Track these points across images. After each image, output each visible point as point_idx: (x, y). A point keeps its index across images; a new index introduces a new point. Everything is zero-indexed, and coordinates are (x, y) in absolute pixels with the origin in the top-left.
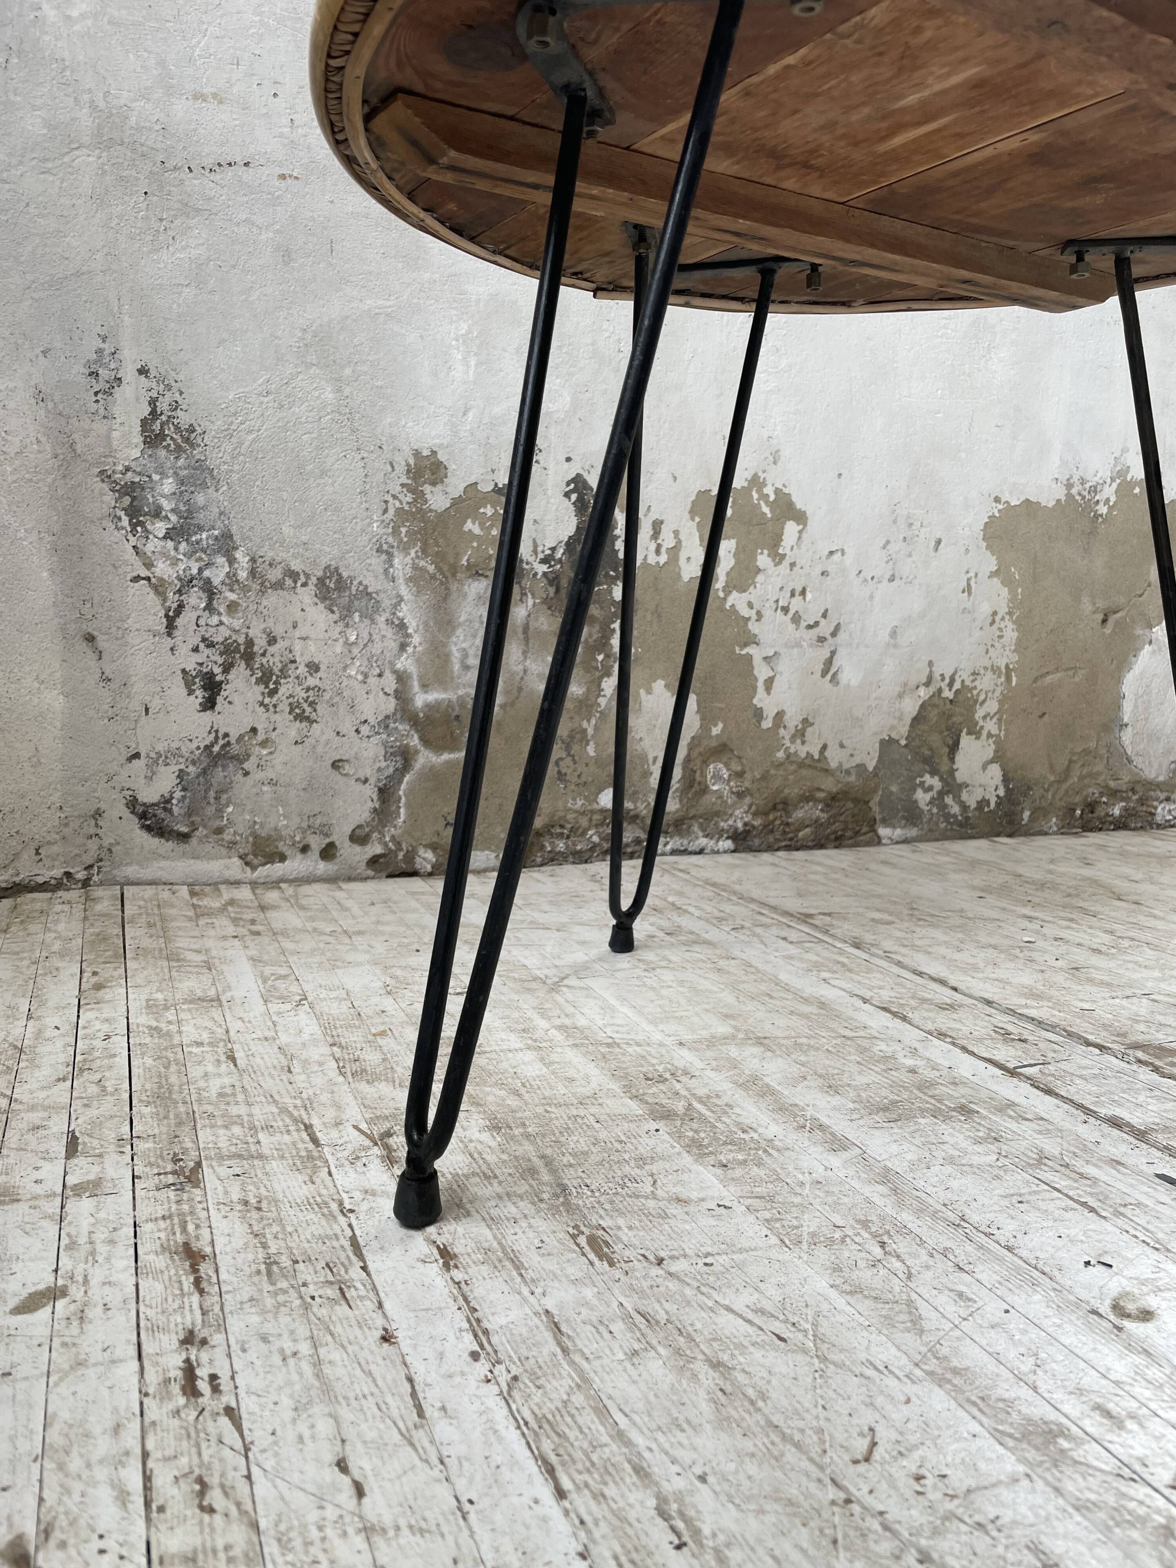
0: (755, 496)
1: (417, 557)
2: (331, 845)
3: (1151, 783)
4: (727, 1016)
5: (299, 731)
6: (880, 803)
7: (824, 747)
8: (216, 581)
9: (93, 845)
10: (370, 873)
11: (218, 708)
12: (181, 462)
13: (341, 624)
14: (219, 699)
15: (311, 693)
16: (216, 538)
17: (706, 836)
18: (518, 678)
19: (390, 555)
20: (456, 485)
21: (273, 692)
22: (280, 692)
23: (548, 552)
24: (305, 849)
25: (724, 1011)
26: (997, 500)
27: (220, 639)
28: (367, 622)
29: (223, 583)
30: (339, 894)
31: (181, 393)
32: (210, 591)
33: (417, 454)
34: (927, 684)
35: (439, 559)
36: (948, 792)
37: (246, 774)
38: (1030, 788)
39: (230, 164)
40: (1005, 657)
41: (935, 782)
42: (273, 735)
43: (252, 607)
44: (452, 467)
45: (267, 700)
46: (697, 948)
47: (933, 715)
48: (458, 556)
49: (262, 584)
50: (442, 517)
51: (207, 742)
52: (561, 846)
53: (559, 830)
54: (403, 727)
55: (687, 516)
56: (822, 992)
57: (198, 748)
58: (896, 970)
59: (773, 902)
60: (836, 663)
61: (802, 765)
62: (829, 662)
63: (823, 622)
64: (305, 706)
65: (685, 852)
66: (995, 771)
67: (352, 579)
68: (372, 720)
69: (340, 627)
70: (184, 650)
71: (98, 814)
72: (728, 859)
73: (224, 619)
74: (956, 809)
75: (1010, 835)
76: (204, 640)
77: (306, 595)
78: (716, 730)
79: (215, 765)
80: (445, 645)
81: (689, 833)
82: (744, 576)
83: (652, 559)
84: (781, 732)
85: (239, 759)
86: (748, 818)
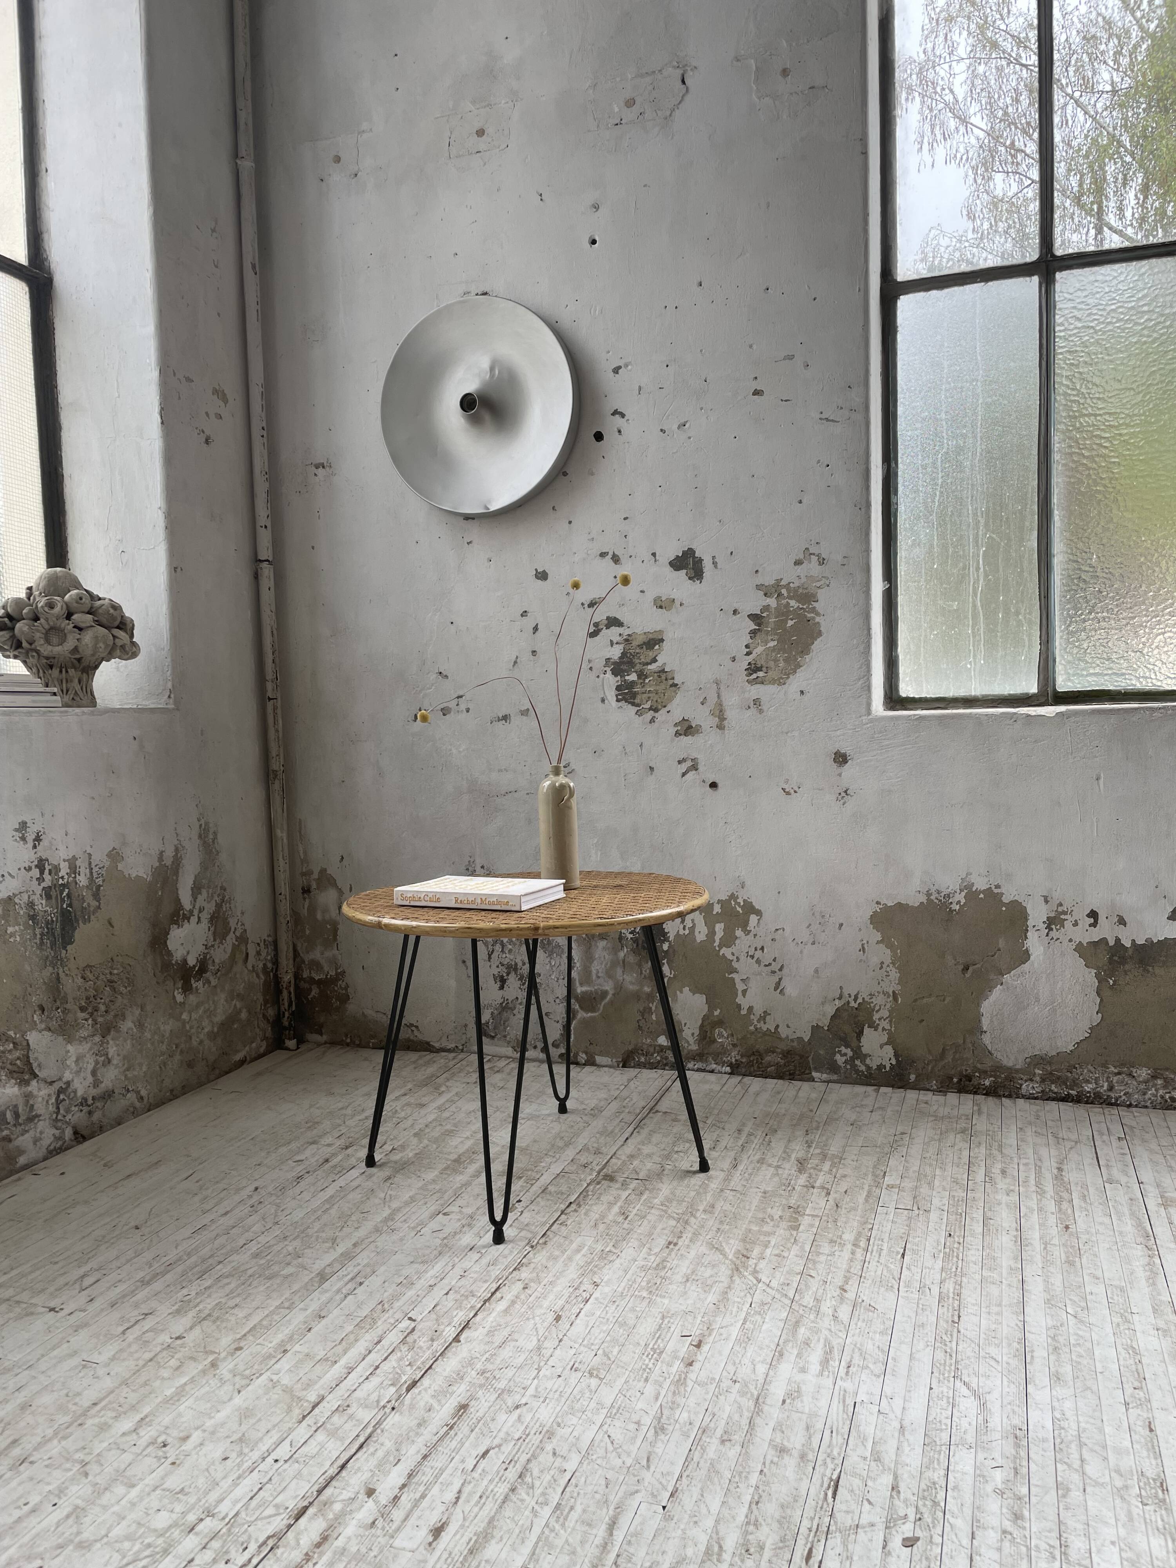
0: (733, 903)
3: (1010, 1070)
6: (813, 1059)
7: (778, 1026)
8: (504, 941)
9: (464, 1037)
10: (560, 1061)
11: (505, 989)
13: (549, 958)
14: (505, 986)
17: (715, 1063)
18: (620, 983)
21: (524, 984)
24: (535, 1047)
26: (878, 903)
27: (506, 963)
28: (559, 957)
32: (503, 945)
34: (841, 998)
36: (858, 1058)
37: (514, 1015)
38: (913, 1062)
40: (892, 987)
41: (849, 1052)
43: (517, 951)
45: (522, 987)
47: (845, 1015)
49: (521, 942)
51: (500, 1002)
52: (643, 1059)
54: (572, 1001)
57: (498, 1004)
60: (783, 984)
61: (765, 1034)
62: (778, 984)
63: (774, 964)
65: (704, 1071)
66: (889, 1050)
68: (560, 998)
70: (494, 966)
71: (466, 1026)
74: (862, 1068)
76: (500, 963)
78: (718, 1013)
79: (504, 1011)
80: (589, 968)
81: (706, 1061)
82: (729, 940)
83: (681, 932)
84: (752, 1017)
85: (513, 1009)
86: (738, 1057)
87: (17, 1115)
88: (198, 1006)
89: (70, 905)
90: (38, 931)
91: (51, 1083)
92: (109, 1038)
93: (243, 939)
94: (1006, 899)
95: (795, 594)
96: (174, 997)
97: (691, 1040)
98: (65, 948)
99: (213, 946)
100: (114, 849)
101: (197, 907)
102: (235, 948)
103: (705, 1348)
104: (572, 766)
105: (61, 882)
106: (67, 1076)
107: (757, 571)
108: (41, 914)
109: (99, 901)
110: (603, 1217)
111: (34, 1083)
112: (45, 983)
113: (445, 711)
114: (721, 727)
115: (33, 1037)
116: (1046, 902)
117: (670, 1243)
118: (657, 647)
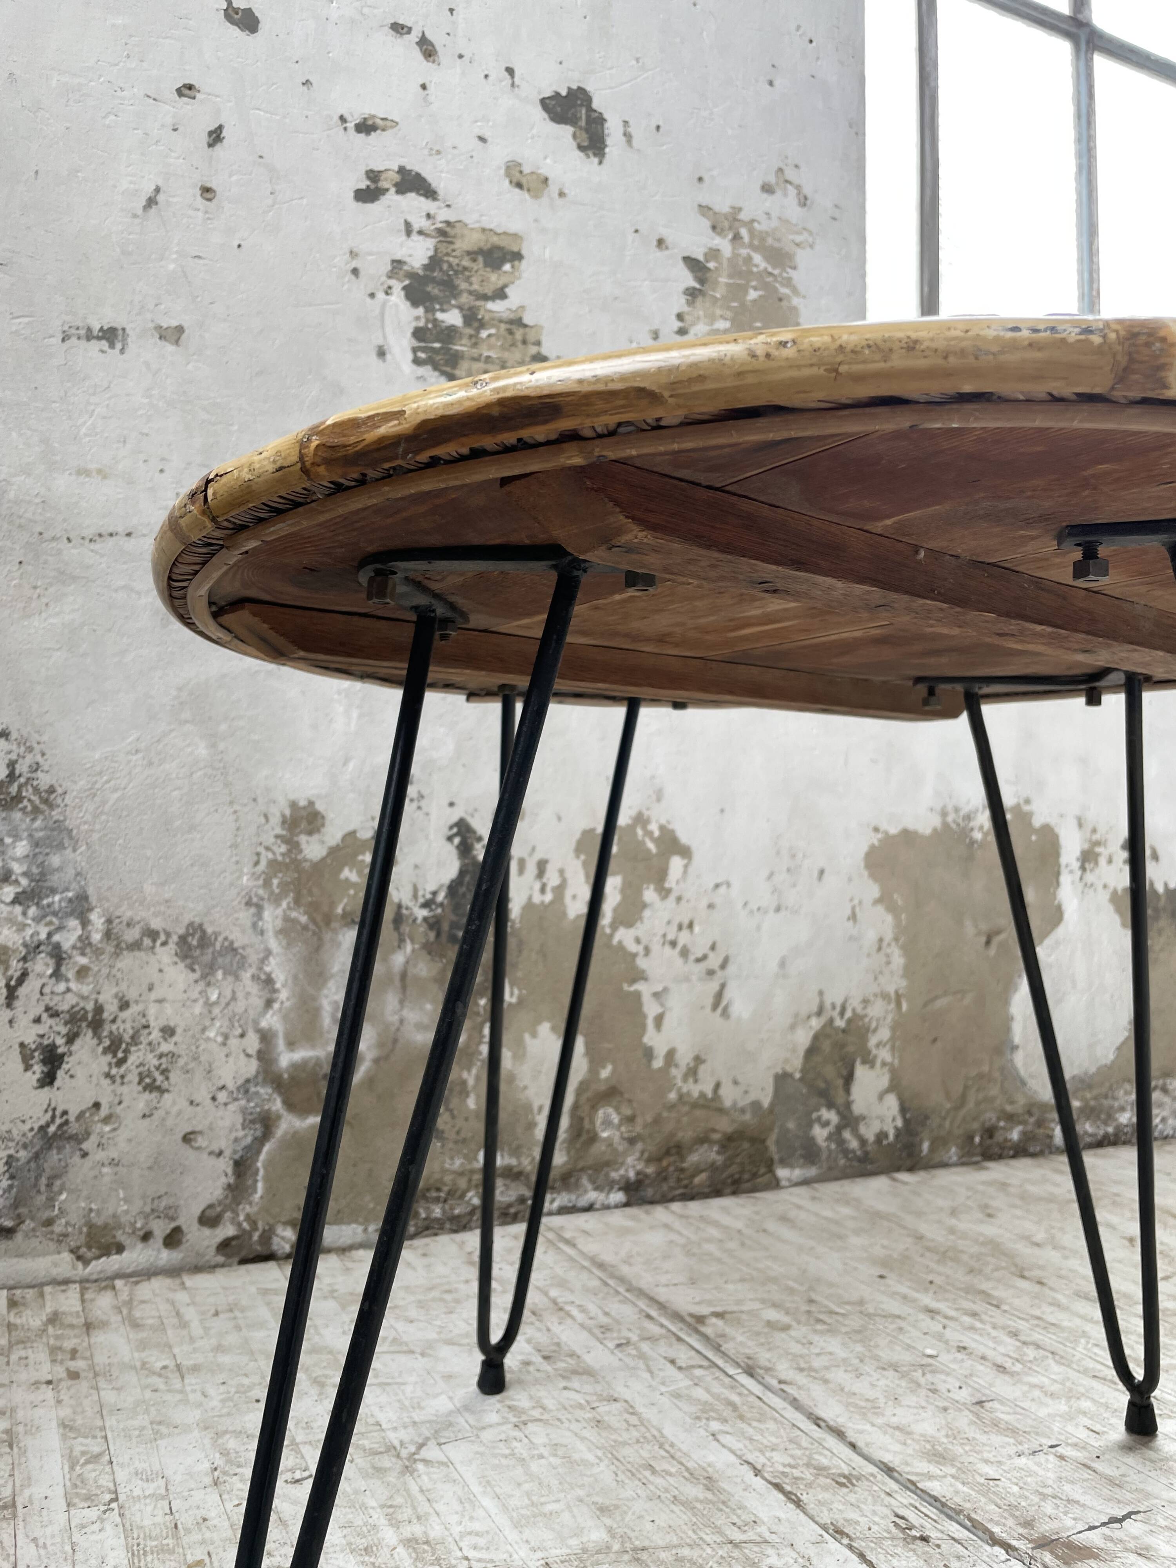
0: (640, 833)
1: (289, 908)
2: (177, 1230)
3: (1046, 1105)
4: (603, 1510)
5: (148, 1103)
6: (777, 1142)
7: (718, 1086)
8: (66, 946)
10: (220, 1259)
11: (57, 1083)
12: (38, 823)
13: (202, 984)
14: (60, 1074)
15: (164, 1060)
16: (70, 901)
17: (596, 1189)
18: (393, 1029)
19: (260, 908)
20: (333, 834)
21: (121, 1062)
22: (130, 1061)
23: (429, 896)
24: (146, 1237)
25: (599, 1500)
26: (876, 830)
27: (65, 1007)
28: (230, 979)
29: (74, 947)
30: (182, 1297)
31: (43, 754)
32: (58, 956)
33: (293, 805)
34: (820, 1013)
35: (313, 909)
36: (845, 1126)
37: (85, 1155)
38: (927, 1117)
39: (111, 535)
40: (894, 983)
41: (831, 1116)
42: (118, 1109)
43: (105, 971)
44: (330, 816)
45: (114, 1071)
46: (575, 1383)
47: (826, 1046)
48: (333, 905)
49: (117, 946)
50: (318, 867)
51: (42, 1122)
52: (437, 1211)
53: (434, 1194)
54: (265, 1091)
55: (572, 854)
56: (711, 1458)
57: (32, 1129)
58: (791, 1414)
59: (663, 1294)
60: (728, 995)
61: (695, 1105)
62: (719, 996)
63: (711, 955)
64: (157, 1075)
66: (892, 1102)
67: (216, 934)
68: (231, 1086)
69: (201, 985)
70: (24, 1020)
72: (618, 1218)
73: (73, 985)
74: (854, 1144)
75: (911, 1169)
76: (48, 1009)
77: (166, 955)
78: (605, 1073)
79: (50, 1148)
80: (314, 999)
81: (577, 1185)
82: (631, 911)
83: (537, 899)
84: (674, 1071)
85: (78, 1139)
86: (640, 1166)
94: (1037, 822)
95: (760, 243)
107: (700, 179)
116: (1080, 825)
118: (507, 267)
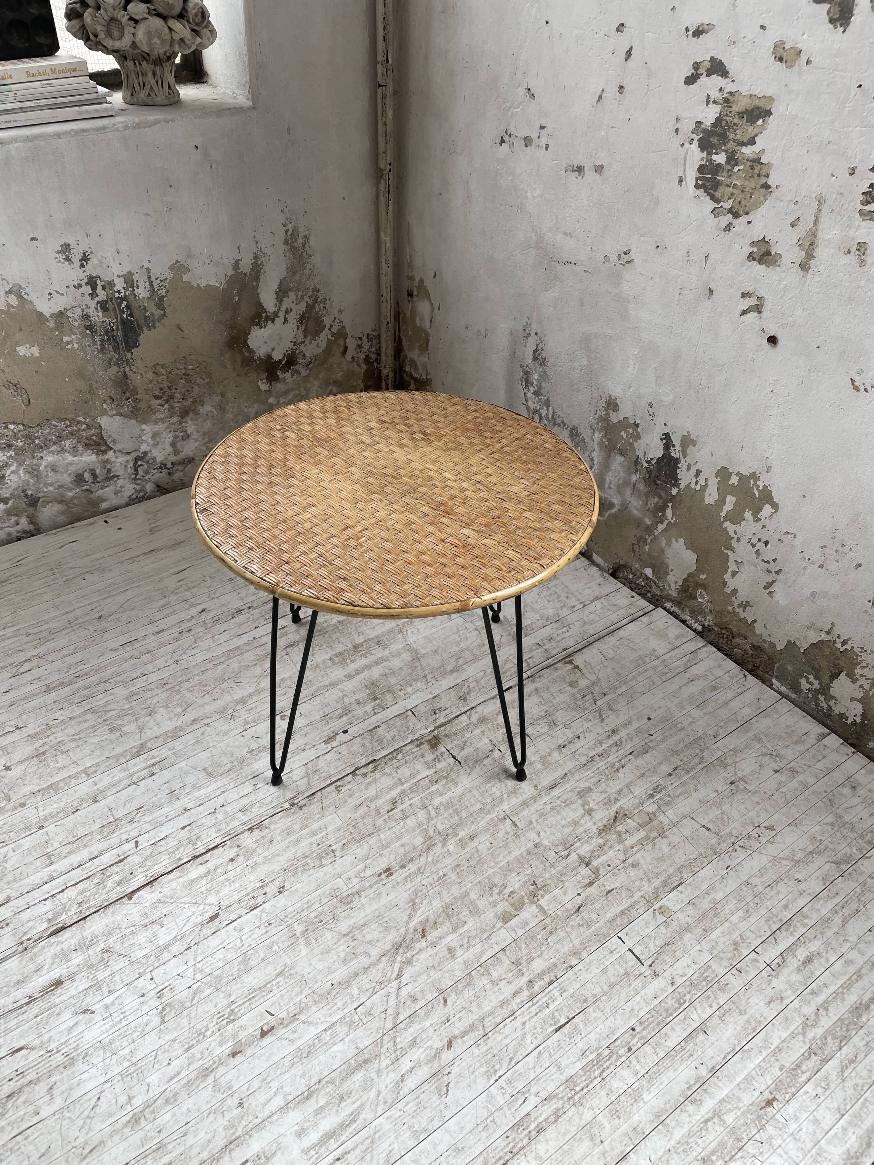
0: (752, 483)
1: (603, 436)
6: (779, 668)
7: (754, 621)
16: (545, 400)
17: (691, 617)
18: (627, 503)
19: (594, 431)
20: (621, 416)
23: (649, 459)
31: (547, 344)
33: (610, 396)
34: (828, 633)
35: (610, 441)
36: (822, 694)
39: (570, 263)
41: (815, 683)
44: (622, 408)
47: (827, 651)
48: (617, 444)
49: (555, 422)
50: (615, 426)
52: (630, 576)
55: (713, 475)
61: (740, 620)
62: (769, 584)
63: (772, 564)
65: (677, 617)
66: (858, 707)
67: (581, 434)
74: (824, 705)
75: (852, 745)
78: (704, 578)
81: (681, 611)
82: (736, 517)
83: (693, 485)
84: (734, 599)
86: (712, 624)
87: (94, 476)
88: (286, 392)
89: (131, 315)
90: (97, 339)
91: (128, 453)
92: (187, 419)
93: (341, 334)
96: (258, 387)
97: (673, 587)
98: (129, 351)
99: (303, 342)
100: (177, 262)
101: (283, 309)
102: (330, 344)
103: (269, 1039)
104: (633, 255)
105: (117, 295)
106: (144, 448)
108: (99, 324)
109: (163, 309)
110: (377, 797)
111: (111, 453)
112: (111, 380)
113: (527, 141)
114: (804, 267)
115: (104, 421)
117: (388, 869)
118: (760, 122)
